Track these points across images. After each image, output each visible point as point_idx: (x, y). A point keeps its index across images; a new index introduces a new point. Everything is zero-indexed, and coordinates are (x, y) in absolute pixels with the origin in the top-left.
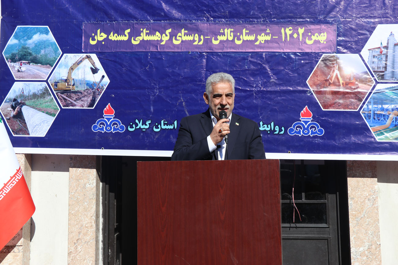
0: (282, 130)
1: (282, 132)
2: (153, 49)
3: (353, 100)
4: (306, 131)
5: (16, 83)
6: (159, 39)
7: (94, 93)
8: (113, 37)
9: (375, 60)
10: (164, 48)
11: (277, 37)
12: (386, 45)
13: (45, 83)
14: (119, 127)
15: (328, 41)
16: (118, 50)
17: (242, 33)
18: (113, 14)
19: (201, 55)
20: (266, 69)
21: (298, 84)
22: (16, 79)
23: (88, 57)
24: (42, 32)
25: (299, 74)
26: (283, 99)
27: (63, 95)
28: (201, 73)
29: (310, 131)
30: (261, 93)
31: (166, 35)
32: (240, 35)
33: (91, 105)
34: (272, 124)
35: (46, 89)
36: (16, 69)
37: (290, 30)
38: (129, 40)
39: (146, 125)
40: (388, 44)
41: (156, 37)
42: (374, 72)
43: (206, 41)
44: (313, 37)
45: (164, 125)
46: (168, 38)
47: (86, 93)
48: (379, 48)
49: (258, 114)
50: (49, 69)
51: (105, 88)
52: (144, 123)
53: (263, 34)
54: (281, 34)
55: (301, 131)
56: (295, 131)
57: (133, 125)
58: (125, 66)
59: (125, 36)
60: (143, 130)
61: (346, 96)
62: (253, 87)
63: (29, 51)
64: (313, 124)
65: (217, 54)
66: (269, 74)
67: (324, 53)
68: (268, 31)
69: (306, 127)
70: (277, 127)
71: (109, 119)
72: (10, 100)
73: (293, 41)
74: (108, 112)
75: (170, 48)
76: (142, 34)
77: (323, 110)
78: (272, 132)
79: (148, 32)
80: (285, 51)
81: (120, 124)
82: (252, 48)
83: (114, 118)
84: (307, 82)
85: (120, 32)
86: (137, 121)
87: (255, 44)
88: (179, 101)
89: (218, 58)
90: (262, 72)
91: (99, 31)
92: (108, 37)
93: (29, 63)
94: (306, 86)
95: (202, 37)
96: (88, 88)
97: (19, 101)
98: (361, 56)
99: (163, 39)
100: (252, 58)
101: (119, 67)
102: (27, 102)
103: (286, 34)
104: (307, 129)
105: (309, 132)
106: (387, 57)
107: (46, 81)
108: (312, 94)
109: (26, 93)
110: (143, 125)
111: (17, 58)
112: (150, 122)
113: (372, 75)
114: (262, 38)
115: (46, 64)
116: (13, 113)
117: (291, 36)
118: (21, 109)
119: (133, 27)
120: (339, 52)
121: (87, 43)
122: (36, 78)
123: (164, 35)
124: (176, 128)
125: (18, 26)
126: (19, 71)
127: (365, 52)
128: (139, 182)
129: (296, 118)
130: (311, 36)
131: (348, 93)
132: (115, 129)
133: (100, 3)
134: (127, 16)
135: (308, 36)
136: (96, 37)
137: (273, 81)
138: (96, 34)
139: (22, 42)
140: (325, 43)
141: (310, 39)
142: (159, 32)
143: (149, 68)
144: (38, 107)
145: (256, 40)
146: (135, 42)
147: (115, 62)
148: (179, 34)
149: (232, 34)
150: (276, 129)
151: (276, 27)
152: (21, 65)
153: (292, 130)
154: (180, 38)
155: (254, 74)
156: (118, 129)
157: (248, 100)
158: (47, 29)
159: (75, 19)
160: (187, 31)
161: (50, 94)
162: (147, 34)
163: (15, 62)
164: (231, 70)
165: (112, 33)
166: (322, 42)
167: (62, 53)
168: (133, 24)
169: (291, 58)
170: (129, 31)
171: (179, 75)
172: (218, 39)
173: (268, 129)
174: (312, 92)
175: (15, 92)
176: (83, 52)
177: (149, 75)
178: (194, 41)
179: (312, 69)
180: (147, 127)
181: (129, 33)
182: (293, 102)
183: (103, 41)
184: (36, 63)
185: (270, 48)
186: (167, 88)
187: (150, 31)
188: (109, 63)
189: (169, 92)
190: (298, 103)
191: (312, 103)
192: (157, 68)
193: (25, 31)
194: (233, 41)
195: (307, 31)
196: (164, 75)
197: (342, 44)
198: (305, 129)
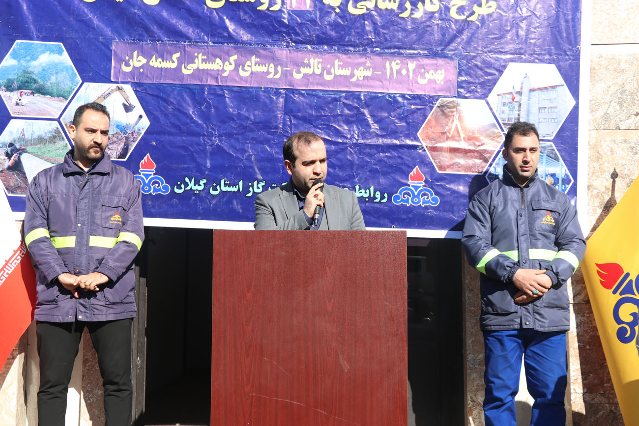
0: (385, 198)
1: (385, 200)
2: (211, 82)
3: (477, 161)
4: (416, 200)
5: (12, 121)
6: (220, 68)
7: (127, 138)
8: (156, 63)
9: (506, 109)
10: (226, 81)
11: (380, 73)
12: (519, 90)
13: (56, 123)
14: (162, 187)
15: (446, 81)
16: (162, 81)
17: (333, 65)
18: (156, 30)
19: (277, 92)
20: (364, 115)
21: (407, 136)
22: (13, 115)
23: (119, 89)
24: (52, 51)
25: (408, 123)
26: (387, 156)
28: (276, 117)
29: (422, 199)
30: (358, 146)
31: (230, 64)
32: (331, 68)
33: (123, 155)
34: (372, 189)
35: (57, 132)
36: (14, 101)
37: (397, 64)
38: (178, 69)
39: (200, 185)
40: (521, 88)
41: (216, 65)
42: (504, 124)
43: (285, 74)
44: (426, 74)
45: (225, 186)
46: (232, 67)
47: (115, 139)
48: (511, 93)
49: (353, 175)
50: (62, 103)
51: (143, 132)
52: (197, 183)
53: (362, 68)
54: (385, 68)
55: (410, 198)
56: (401, 199)
57: (181, 184)
58: (172, 103)
59: (173, 62)
60: (195, 192)
61: (469, 154)
62: (347, 138)
63: (34, 76)
64: (426, 190)
65: (299, 92)
66: (368, 121)
68: (368, 64)
69: (416, 193)
70: (378, 193)
71: (147, 176)
73: (401, 79)
74: (147, 166)
75: (235, 80)
76: (196, 61)
77: (439, 172)
78: (372, 199)
79: (205, 57)
80: (390, 92)
81: (163, 183)
82: (347, 86)
83: (154, 174)
84: (418, 134)
85: (164, 55)
86: (187, 180)
87: (351, 80)
88: (247, 154)
89: (301, 98)
90: (360, 120)
91: (135, 53)
92: (148, 62)
93: (33, 93)
94: (416, 139)
95: (279, 68)
96: (119, 131)
97: (18, 147)
98: (488, 103)
99: (225, 68)
100: (346, 99)
101: (164, 104)
102: (28, 149)
103: (391, 69)
104: (418, 196)
105: (419, 201)
106: (520, 105)
107: (58, 120)
108: (425, 150)
109: (28, 136)
110: (195, 185)
111: (15, 85)
112: (205, 181)
113: (501, 128)
114: (360, 73)
115: (59, 96)
116: (8, 163)
117: (399, 72)
118: (19, 158)
119: (184, 51)
120: (460, 96)
121: (119, 70)
122: (43, 115)
123: (227, 63)
124: (241, 190)
125: (17, 41)
127: (492, 97)
128: (216, 258)
129: (403, 181)
130: (424, 73)
131: (470, 151)
132: (155, 190)
133: (139, 15)
134: (177, 35)
135: (420, 73)
136: (131, 62)
137: (374, 132)
138: (131, 57)
139: (24, 63)
140: (442, 83)
141: (423, 77)
142: (221, 59)
143: (206, 107)
144: (45, 156)
145: (353, 75)
146: (187, 71)
147: (158, 97)
148: (248, 63)
149: (320, 66)
150: (377, 196)
151: (377, 59)
152: (21, 95)
153: (398, 197)
154: (249, 69)
155: (348, 122)
156: (160, 190)
157: (340, 156)
158: (60, 48)
159: (102, 35)
160: (258, 60)
161: (63, 138)
162: (203, 60)
163: (12, 91)
164: (319, 114)
165: (154, 57)
166: (438, 82)
167: (81, 81)
168: (185, 46)
169: (396, 101)
170: (178, 55)
171: (248, 118)
172: (300, 72)
173: (366, 195)
174: (425, 148)
175: (11, 133)
176: (112, 82)
177: (206, 117)
178: (268, 73)
179: (425, 117)
180: (201, 188)
181: (178, 58)
182: (399, 161)
183: (140, 67)
184: (43, 94)
185: (371, 87)
186: (229, 135)
187: (208, 57)
188: (148, 98)
189: (233, 141)
190: (407, 162)
191: (424, 162)
192: (216, 108)
193: (27, 48)
194: (321, 75)
195: (419, 67)
196: (226, 118)
197: (464, 85)
198: (414, 196)
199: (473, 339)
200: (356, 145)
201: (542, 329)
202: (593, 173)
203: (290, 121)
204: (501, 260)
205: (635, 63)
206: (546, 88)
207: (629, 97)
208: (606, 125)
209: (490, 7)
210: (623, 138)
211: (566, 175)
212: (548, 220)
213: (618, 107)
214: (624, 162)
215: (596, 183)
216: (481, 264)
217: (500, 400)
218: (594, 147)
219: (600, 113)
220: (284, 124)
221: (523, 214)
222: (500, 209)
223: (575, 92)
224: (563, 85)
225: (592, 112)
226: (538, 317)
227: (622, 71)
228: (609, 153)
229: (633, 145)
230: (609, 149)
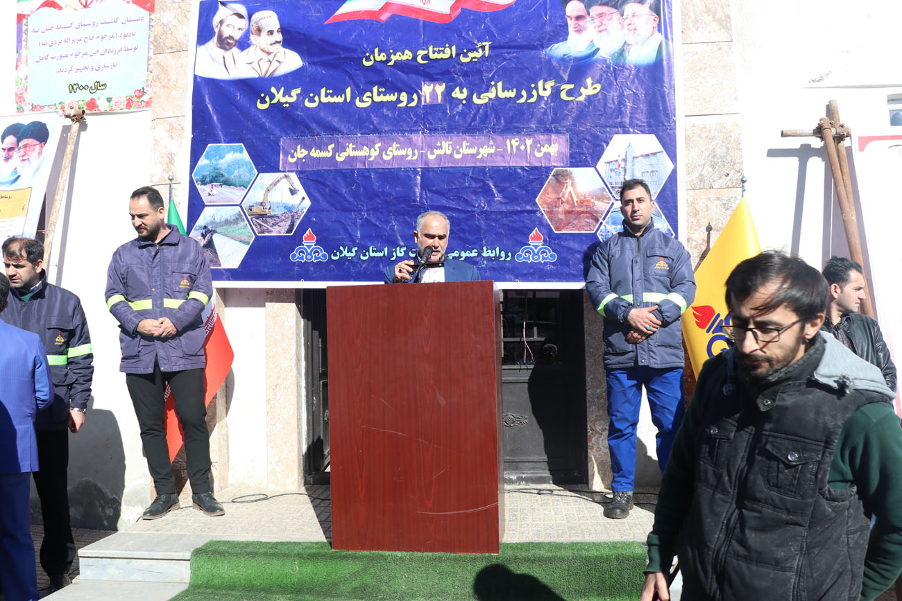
0: (509, 256)
1: (509, 259)
2: (359, 166)
3: (588, 220)
4: (536, 257)
5: (206, 208)
6: (367, 155)
7: (293, 216)
8: (315, 154)
9: (613, 174)
10: (372, 165)
11: (501, 150)
12: (624, 157)
13: (239, 207)
14: (321, 255)
15: (559, 153)
16: (320, 168)
17: (461, 146)
18: (314, 127)
19: (415, 171)
20: (490, 186)
21: (527, 203)
22: (206, 204)
23: (286, 176)
24: (235, 151)
25: (527, 191)
26: (510, 221)
27: (258, 221)
28: (414, 192)
29: (541, 256)
30: (485, 213)
31: (376, 150)
32: (459, 148)
33: (289, 231)
34: (497, 249)
35: (239, 214)
36: (207, 192)
37: (516, 141)
38: (333, 156)
39: (352, 252)
40: (626, 156)
41: (364, 152)
42: (612, 187)
43: (421, 156)
44: (542, 148)
45: (373, 252)
46: (377, 153)
47: (283, 218)
48: (617, 161)
49: (481, 239)
50: (242, 192)
51: (305, 211)
52: (350, 250)
53: (486, 147)
54: (506, 146)
55: (531, 256)
56: (523, 256)
57: (336, 252)
58: (329, 186)
59: (329, 152)
60: (349, 258)
61: (582, 215)
62: (475, 207)
63: (221, 172)
64: (544, 248)
65: (433, 170)
66: (493, 191)
67: (555, 167)
68: (491, 143)
69: (536, 252)
70: (503, 252)
71: (309, 247)
72: (200, 227)
73: (521, 154)
74: (309, 238)
75: (379, 164)
76: (347, 149)
77: (556, 232)
78: (497, 258)
79: (355, 146)
80: (511, 164)
81: (322, 252)
82: (473, 162)
83: (315, 245)
84: (536, 200)
85: (322, 147)
86: (341, 248)
87: (477, 157)
88: (390, 225)
89: (435, 175)
90: (487, 192)
91: (299, 147)
93: (221, 185)
94: (535, 204)
95: (416, 151)
96: (286, 211)
97: (210, 229)
98: (597, 170)
99: (371, 154)
100: (473, 173)
101: (322, 187)
102: (218, 230)
103: (511, 146)
104: (537, 254)
105: (539, 258)
106: (625, 171)
107: (240, 205)
108: (542, 214)
109: (217, 219)
110: (348, 252)
111: (208, 180)
112: (356, 249)
113: (610, 191)
114: (485, 151)
115: (240, 186)
116: (203, 242)
117: (518, 148)
118: (211, 237)
119: (338, 141)
120: (573, 165)
121: (286, 161)
122: (228, 202)
123: (372, 150)
124: (386, 255)
125: (209, 145)
126: (209, 195)
127: (601, 165)
129: (524, 241)
130: (540, 147)
131: (583, 212)
132: (316, 258)
133: (302, 116)
134: (332, 130)
135: (536, 147)
136: (295, 154)
137: (498, 200)
138: (296, 150)
139: (214, 162)
140: (556, 155)
141: (539, 151)
142: (367, 147)
143: (356, 187)
144: (230, 234)
145: (478, 153)
146: (340, 158)
147: (317, 181)
148: (390, 149)
149: (450, 147)
150: (502, 255)
151: (499, 138)
152: (212, 188)
153: (520, 256)
154: (390, 153)
155: (475, 193)
156: (320, 258)
157: (469, 222)
158: (241, 148)
159: (273, 134)
160: (399, 145)
161: (244, 220)
162: (353, 149)
163: (205, 184)
164: (450, 187)
165: (314, 149)
166: (552, 154)
167: (257, 173)
168: (338, 138)
169: (518, 173)
170: (333, 146)
171: (390, 194)
172: (434, 154)
173: (493, 255)
174: (543, 212)
175: (205, 218)
176: (280, 171)
177: (355, 195)
178: (407, 156)
179: (542, 185)
180: (353, 255)
181: (333, 149)
182: (521, 224)
183: (303, 158)
184: (229, 185)
185: (494, 162)
186: (376, 210)
187: (357, 146)
188: (310, 183)
189: (379, 214)
190: (527, 225)
191: (541, 224)
192: (365, 188)
193: (218, 149)
194: (451, 155)
195: (535, 142)
196: (372, 195)
197: (576, 156)
198: (535, 254)
199: (592, 376)
200: (482, 212)
201: (655, 366)
202: (691, 228)
203: (426, 195)
205: (723, 131)
206: (648, 155)
207: (720, 160)
208: (702, 184)
209: (596, 88)
210: (716, 196)
211: (669, 230)
212: (662, 265)
213: (710, 169)
214: (718, 216)
215: (695, 236)
216: (601, 307)
217: (620, 431)
218: (692, 205)
219: (696, 174)
220: (421, 198)
221: (638, 261)
222: (617, 256)
223: (673, 157)
224: (662, 152)
225: (688, 174)
226: (652, 354)
227: (713, 138)
228: (705, 210)
229: (725, 202)
230: (704, 205)
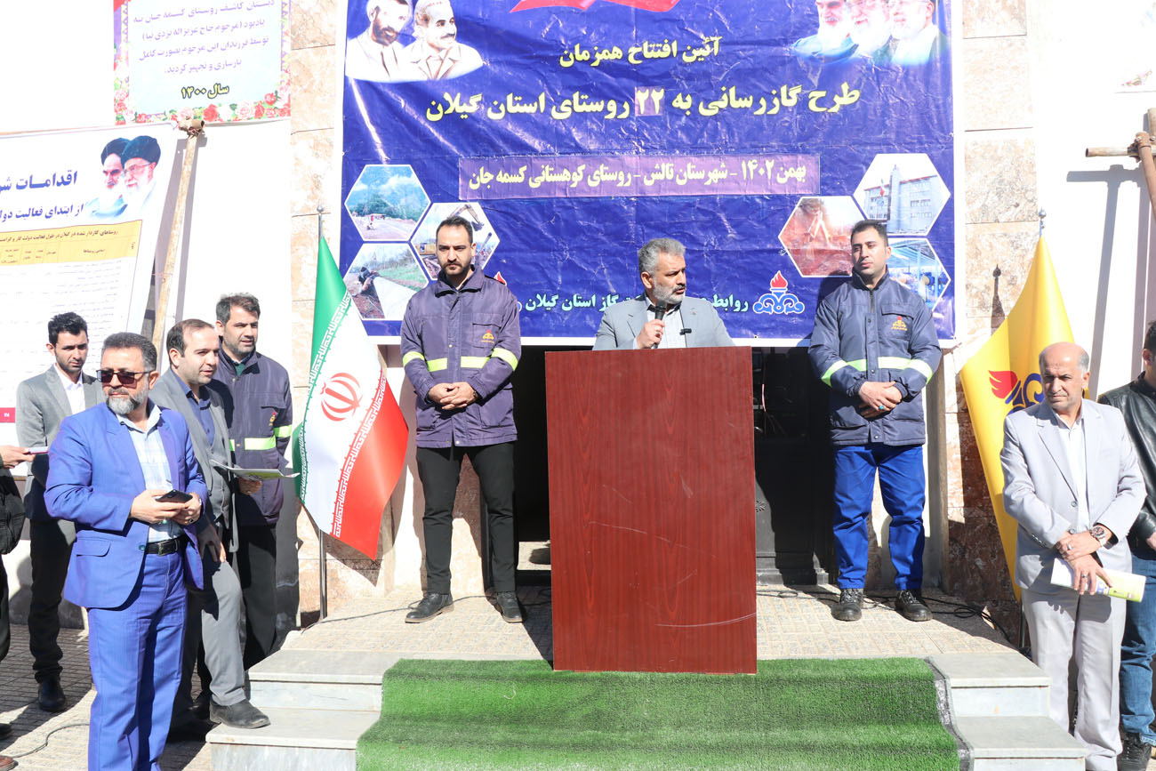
0: (745, 307)
1: (745, 310)
2: (560, 194)
3: (843, 262)
4: (779, 307)
5: (364, 245)
6: (568, 180)
8: (503, 178)
9: (874, 204)
10: (575, 192)
11: (736, 174)
12: (888, 183)
13: (407, 245)
15: (807, 177)
16: (510, 197)
17: (686, 169)
18: (501, 145)
19: (628, 201)
20: (721, 220)
21: (768, 240)
22: (364, 240)
23: (467, 207)
24: (401, 174)
25: (768, 226)
26: (746, 262)
27: (432, 262)
28: (628, 227)
29: (785, 306)
30: (715, 253)
31: (578, 174)
32: (683, 172)
34: (731, 298)
35: (409, 254)
36: (365, 226)
37: (754, 164)
38: (526, 182)
39: (551, 302)
40: (891, 181)
41: (564, 176)
43: (636, 182)
44: (786, 173)
45: (578, 302)
46: (580, 178)
48: (879, 187)
49: (711, 284)
50: (412, 226)
51: (493, 250)
52: (549, 299)
53: (716, 170)
54: (741, 169)
55: (772, 306)
56: (763, 306)
57: (532, 302)
58: (521, 219)
59: (520, 176)
60: (547, 309)
61: (835, 255)
62: (703, 245)
63: (383, 200)
64: (789, 296)
65: (651, 200)
66: (725, 226)
67: (802, 195)
68: (723, 165)
69: (779, 300)
70: (738, 302)
72: (357, 270)
73: (760, 180)
75: (583, 191)
76: (543, 173)
77: (803, 276)
78: (731, 309)
79: (552, 169)
80: (748, 193)
82: (700, 190)
84: (779, 237)
85: (512, 171)
86: (538, 296)
87: (706, 184)
88: (599, 267)
89: (654, 206)
90: (717, 226)
91: (482, 170)
92: (495, 178)
93: (383, 217)
94: (778, 242)
95: (629, 176)
97: (370, 271)
98: (854, 199)
99: (573, 180)
100: (700, 203)
101: (512, 220)
102: (380, 272)
103: (748, 169)
104: (781, 304)
105: (782, 309)
106: (890, 200)
107: (409, 242)
108: (787, 254)
109: (379, 260)
110: (546, 302)
111: (366, 210)
112: (557, 297)
114: (715, 176)
115: (409, 218)
116: (362, 288)
117: (756, 172)
118: (372, 282)
119: (531, 163)
120: (824, 193)
121: (467, 189)
122: (394, 238)
123: (575, 174)
124: (594, 305)
125: (367, 166)
126: (369, 228)
127: (860, 193)
129: (764, 288)
130: (784, 171)
131: (837, 252)
133: (484, 131)
134: (522, 148)
135: (779, 171)
136: (478, 179)
137: (731, 237)
138: (478, 174)
139: (374, 187)
140: (804, 181)
141: (783, 176)
142: (568, 170)
143: (556, 221)
144: (397, 278)
145: (707, 178)
146: (535, 184)
147: (507, 213)
148: (597, 172)
149: (672, 171)
150: (736, 305)
151: (733, 160)
152: (372, 220)
153: (760, 306)
154: (597, 178)
155: (704, 228)
157: (697, 264)
158: (408, 170)
159: (448, 154)
160: (607, 168)
161: (414, 261)
162: (550, 172)
163: (363, 215)
164: (672, 221)
165: (501, 172)
166: (799, 180)
167: (430, 202)
168: (531, 159)
169: (757, 203)
170: (525, 168)
172: (651, 179)
173: (726, 305)
174: (787, 251)
175: (363, 257)
176: (460, 201)
177: (555, 231)
178: (618, 181)
179: (786, 218)
180: (554, 304)
181: (525, 172)
182: (760, 267)
183: (488, 184)
184: (394, 217)
185: (727, 189)
186: (581, 249)
187: (555, 169)
188: (498, 216)
189: (584, 254)
190: (768, 268)
191: (787, 267)
192: (566, 221)
193: (378, 172)
194: (673, 180)
195: (777, 165)
196: (574, 231)
197: (828, 182)
198: (777, 304)
200: (712, 252)
201: (891, 443)
202: (972, 271)
203: (643, 231)
204: (848, 371)
205: (1013, 149)
206: (918, 180)
207: (1008, 187)
208: (985, 217)
209: (853, 96)
210: (1002, 232)
211: (943, 274)
213: (996, 198)
214: (1004, 257)
215: (975, 282)
216: (826, 376)
217: (849, 519)
218: (972, 242)
219: (977, 205)
220: (637, 235)
221: (872, 319)
223: (950, 183)
224: (936, 176)
225: (968, 203)
226: (888, 430)
227: (1000, 159)
228: (988, 249)
229: (1013, 239)
230: (988, 244)
